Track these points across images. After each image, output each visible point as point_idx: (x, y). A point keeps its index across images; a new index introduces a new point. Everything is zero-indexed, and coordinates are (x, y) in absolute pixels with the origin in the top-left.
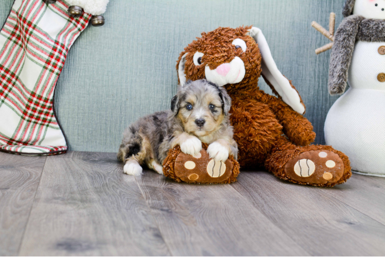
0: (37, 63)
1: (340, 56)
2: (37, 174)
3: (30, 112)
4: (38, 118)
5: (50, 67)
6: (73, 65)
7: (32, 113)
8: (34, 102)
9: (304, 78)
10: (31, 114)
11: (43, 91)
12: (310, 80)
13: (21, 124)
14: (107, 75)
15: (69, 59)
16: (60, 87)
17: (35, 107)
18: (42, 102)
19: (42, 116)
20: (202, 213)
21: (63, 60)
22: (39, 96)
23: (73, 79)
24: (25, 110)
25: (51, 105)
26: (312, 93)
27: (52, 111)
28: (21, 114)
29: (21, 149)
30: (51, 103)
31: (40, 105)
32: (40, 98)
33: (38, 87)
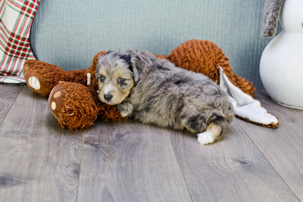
0: (14, 9)
1: (272, 5)
2: (8, 105)
3: (11, 49)
4: (18, 54)
5: (25, 12)
6: (47, 9)
7: (13, 49)
8: (13, 41)
9: (246, 18)
10: (11, 50)
11: (21, 32)
12: (251, 21)
13: (4, 58)
14: (75, 17)
15: (44, 4)
16: (36, 27)
17: (15, 44)
18: (20, 41)
19: (21, 52)
20: (124, 148)
21: (36, 6)
22: (17, 36)
23: (47, 20)
24: (7, 47)
25: (28, 43)
26: (253, 32)
27: (29, 48)
28: (4, 50)
29: (4, 80)
30: (27, 41)
31: (19, 43)
32: (18, 37)
33: (16, 29)
